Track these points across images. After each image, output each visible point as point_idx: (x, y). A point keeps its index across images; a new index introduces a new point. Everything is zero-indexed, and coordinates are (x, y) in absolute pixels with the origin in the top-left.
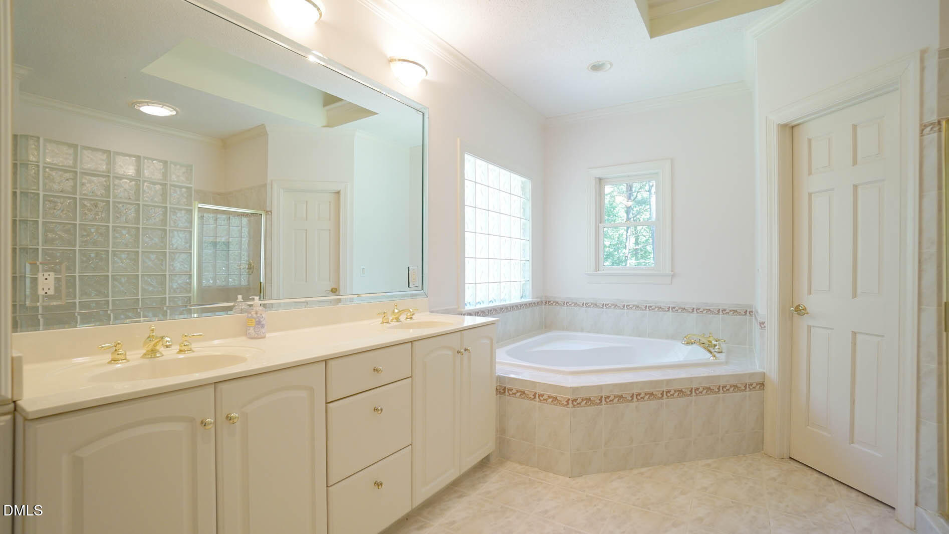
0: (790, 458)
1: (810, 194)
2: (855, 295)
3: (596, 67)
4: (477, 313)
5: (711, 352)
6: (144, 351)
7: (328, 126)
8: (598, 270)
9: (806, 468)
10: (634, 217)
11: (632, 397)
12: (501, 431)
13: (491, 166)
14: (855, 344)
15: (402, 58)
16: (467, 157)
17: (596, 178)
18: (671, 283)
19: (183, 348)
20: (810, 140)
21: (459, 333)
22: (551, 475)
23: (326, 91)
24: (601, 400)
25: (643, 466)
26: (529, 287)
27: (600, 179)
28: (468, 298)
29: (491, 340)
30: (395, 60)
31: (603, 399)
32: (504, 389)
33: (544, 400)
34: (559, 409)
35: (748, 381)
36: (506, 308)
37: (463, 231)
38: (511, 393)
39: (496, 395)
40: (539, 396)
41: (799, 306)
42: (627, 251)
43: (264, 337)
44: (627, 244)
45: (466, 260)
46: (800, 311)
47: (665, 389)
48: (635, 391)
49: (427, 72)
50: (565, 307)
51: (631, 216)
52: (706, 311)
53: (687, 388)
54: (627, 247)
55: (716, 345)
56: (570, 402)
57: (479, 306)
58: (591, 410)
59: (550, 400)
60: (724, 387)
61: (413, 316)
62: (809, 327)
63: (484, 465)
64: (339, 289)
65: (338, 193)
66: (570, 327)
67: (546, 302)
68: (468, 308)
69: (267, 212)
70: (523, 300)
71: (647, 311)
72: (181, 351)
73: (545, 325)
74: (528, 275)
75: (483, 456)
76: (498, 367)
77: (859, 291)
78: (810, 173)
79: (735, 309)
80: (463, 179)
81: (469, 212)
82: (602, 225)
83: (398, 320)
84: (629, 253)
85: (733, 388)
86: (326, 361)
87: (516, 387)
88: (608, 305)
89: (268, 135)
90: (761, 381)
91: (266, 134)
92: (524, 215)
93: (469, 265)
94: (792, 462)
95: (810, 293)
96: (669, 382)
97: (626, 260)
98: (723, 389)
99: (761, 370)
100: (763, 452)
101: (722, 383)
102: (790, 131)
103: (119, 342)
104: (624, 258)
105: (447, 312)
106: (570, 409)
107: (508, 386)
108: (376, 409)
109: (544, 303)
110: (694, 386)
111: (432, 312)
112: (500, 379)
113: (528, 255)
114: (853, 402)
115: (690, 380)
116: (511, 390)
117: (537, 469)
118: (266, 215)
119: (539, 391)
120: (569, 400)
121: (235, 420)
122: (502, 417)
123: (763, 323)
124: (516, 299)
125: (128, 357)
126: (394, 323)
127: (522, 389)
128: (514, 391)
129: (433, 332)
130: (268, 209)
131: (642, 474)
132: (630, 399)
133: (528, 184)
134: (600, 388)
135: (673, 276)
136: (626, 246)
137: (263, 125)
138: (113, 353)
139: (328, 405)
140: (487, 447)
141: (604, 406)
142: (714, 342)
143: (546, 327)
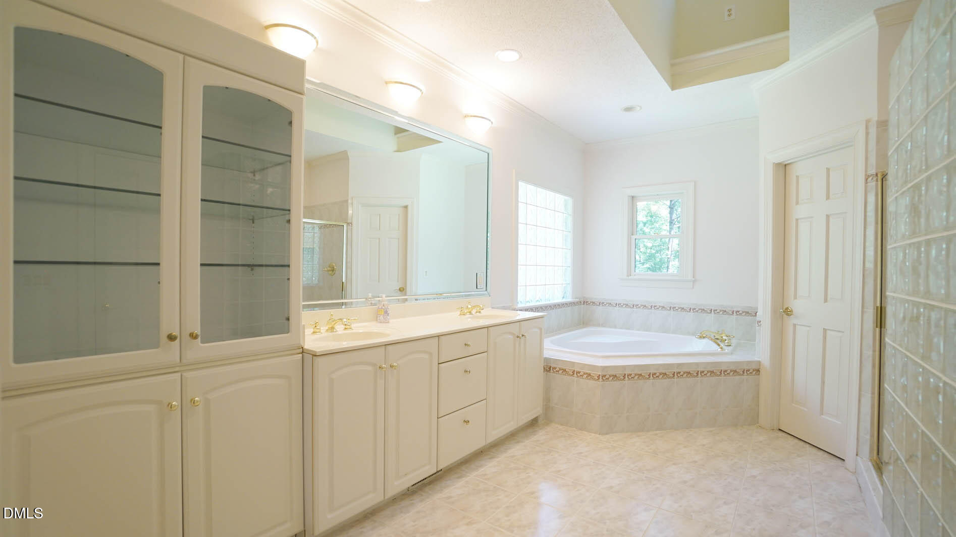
0: (780, 430)
1: (797, 220)
2: (826, 301)
3: (628, 109)
4: (526, 310)
5: (719, 345)
6: (327, 328)
7: (398, 151)
8: (630, 275)
9: (789, 436)
10: (677, 218)
11: (649, 375)
12: (547, 400)
13: (539, 189)
14: (825, 338)
15: (473, 115)
16: (520, 183)
17: (629, 196)
18: (693, 287)
19: (347, 327)
20: (797, 177)
21: (518, 323)
22: (586, 433)
23: (398, 126)
24: (624, 377)
25: (657, 430)
26: (569, 289)
27: (633, 197)
28: (520, 297)
29: (541, 329)
30: (468, 116)
31: (626, 376)
32: (549, 368)
33: (581, 376)
34: (591, 383)
35: (746, 368)
36: (550, 306)
37: (517, 244)
38: (555, 371)
39: (544, 372)
40: (577, 373)
41: (787, 308)
42: (669, 253)
43: (388, 322)
44: (670, 246)
45: (519, 267)
46: (788, 312)
47: (676, 370)
48: (652, 371)
49: (492, 123)
50: (601, 307)
51: (674, 216)
52: (722, 312)
53: (694, 371)
54: (670, 249)
55: (726, 340)
56: (601, 377)
57: (538, 304)
58: (617, 384)
59: (585, 376)
60: (725, 371)
61: (482, 311)
62: (795, 325)
63: (533, 424)
64: (406, 289)
65: (406, 207)
66: (605, 323)
67: (584, 302)
68: (520, 306)
69: (348, 224)
70: (564, 300)
71: (672, 312)
72: (346, 329)
73: (584, 322)
74: (569, 279)
75: (533, 417)
76: (545, 352)
77: (829, 297)
78: (797, 203)
79: (747, 311)
80: (517, 201)
81: (521, 228)
82: (634, 237)
83: (470, 313)
84: (671, 254)
85: (732, 373)
86: (439, 336)
87: (558, 366)
88: (638, 305)
89: (349, 159)
90: (756, 367)
91: (347, 159)
92: (566, 229)
93: (521, 271)
94: (781, 434)
95: (795, 298)
96: (679, 365)
97: (668, 262)
98: (724, 372)
99: (759, 360)
100: (758, 425)
101: (724, 368)
102: (783, 168)
103: (317, 321)
104: (666, 260)
105: (504, 308)
106: (600, 382)
107: (553, 365)
108: (466, 371)
109: (582, 303)
110: (700, 369)
111: (492, 308)
112: (546, 360)
113: (569, 261)
114: (823, 382)
115: (697, 364)
116: (555, 368)
117: (574, 429)
118: (347, 226)
119: (577, 369)
120: (600, 375)
121: (396, 368)
122: (547, 390)
123: (760, 322)
124: (558, 300)
125: (322, 331)
126: (468, 315)
127: (564, 368)
128: (557, 369)
129: (497, 322)
130: (349, 221)
131: (656, 434)
132: (648, 377)
133: (570, 201)
134: (624, 367)
135: (694, 282)
136: (668, 247)
137: (345, 151)
138: (314, 329)
139: (440, 365)
140: (537, 411)
141: (626, 381)
142: (725, 338)
143: (583, 323)
